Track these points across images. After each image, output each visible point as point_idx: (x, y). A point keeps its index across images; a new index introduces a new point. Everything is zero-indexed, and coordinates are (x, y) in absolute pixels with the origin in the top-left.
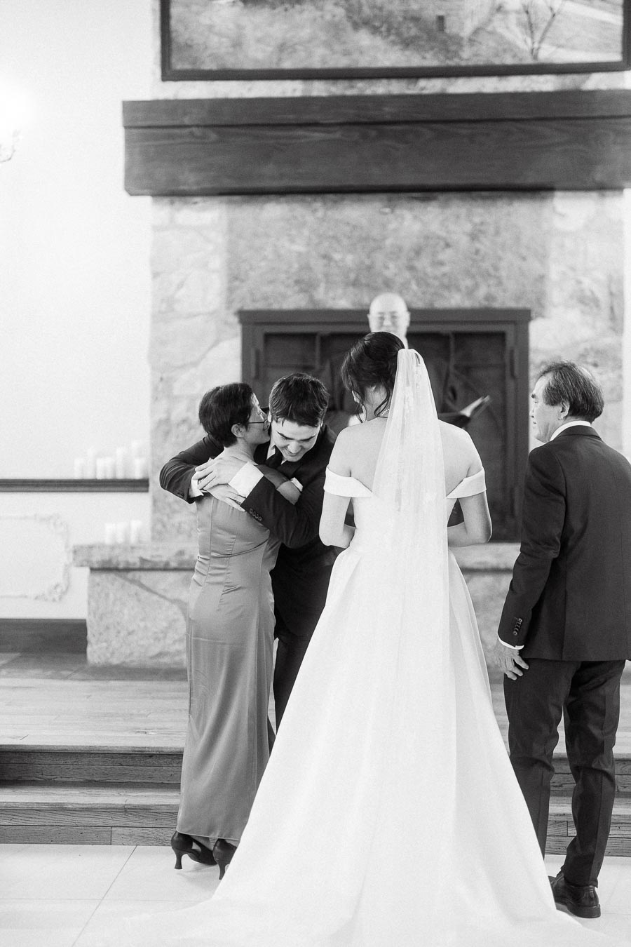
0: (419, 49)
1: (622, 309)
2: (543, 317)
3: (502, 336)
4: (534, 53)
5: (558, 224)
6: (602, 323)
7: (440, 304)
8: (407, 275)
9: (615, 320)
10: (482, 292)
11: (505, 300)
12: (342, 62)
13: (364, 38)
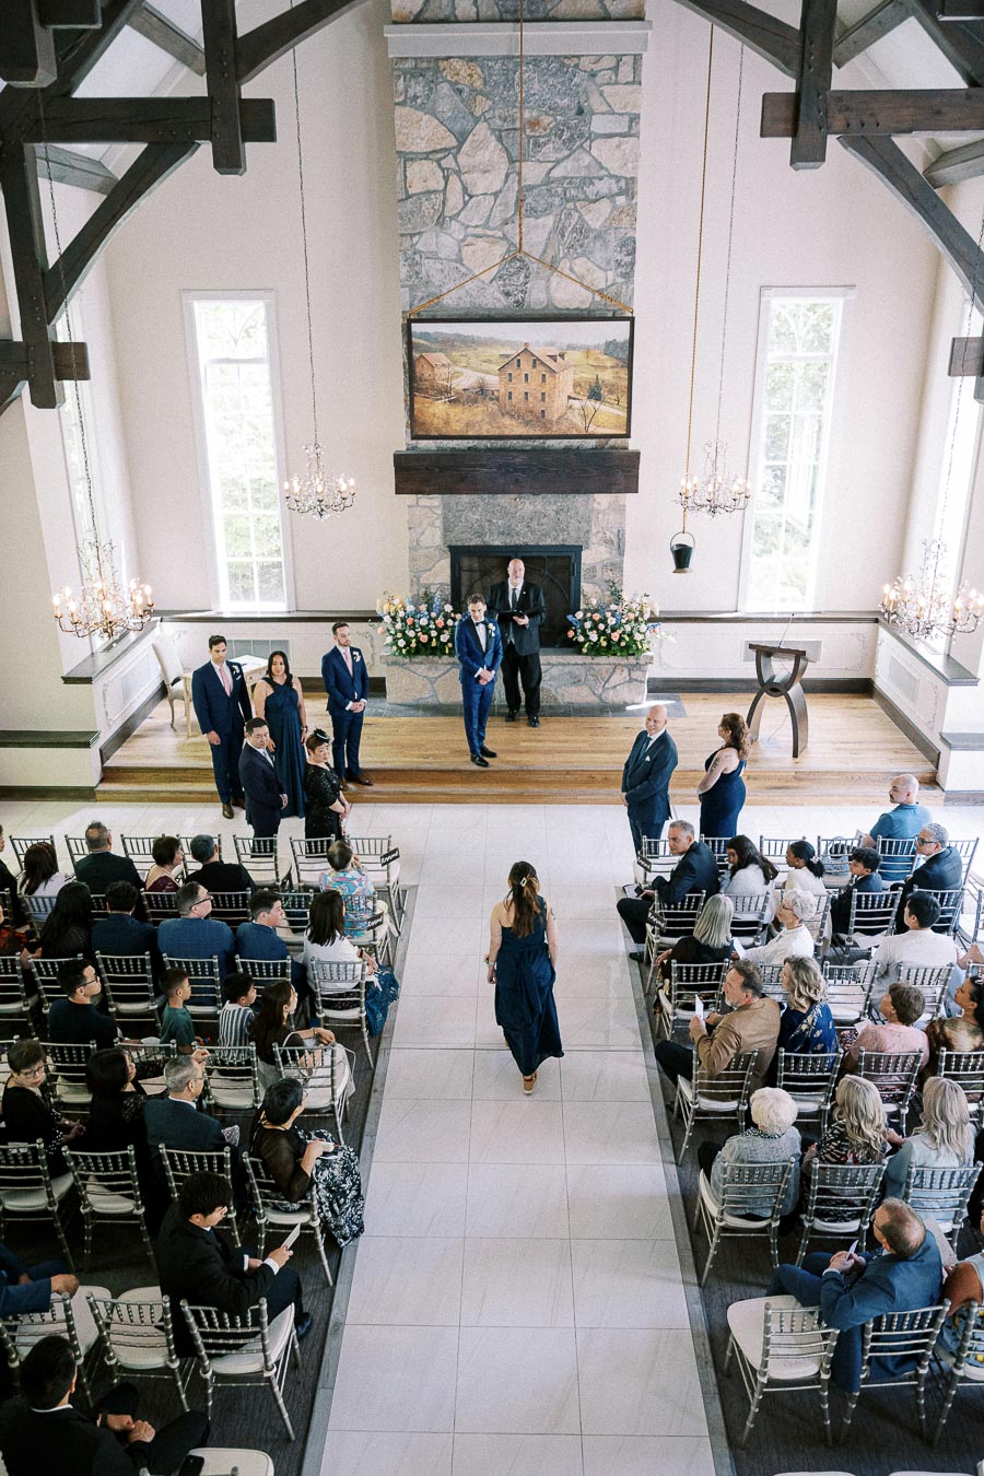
0: (532, 426)
1: (624, 545)
2: (588, 548)
3: (569, 557)
4: (586, 428)
5: (595, 505)
6: (613, 552)
7: (541, 543)
8: (527, 529)
9: (621, 552)
10: (561, 537)
11: (570, 542)
12: (497, 432)
13: (507, 421)
